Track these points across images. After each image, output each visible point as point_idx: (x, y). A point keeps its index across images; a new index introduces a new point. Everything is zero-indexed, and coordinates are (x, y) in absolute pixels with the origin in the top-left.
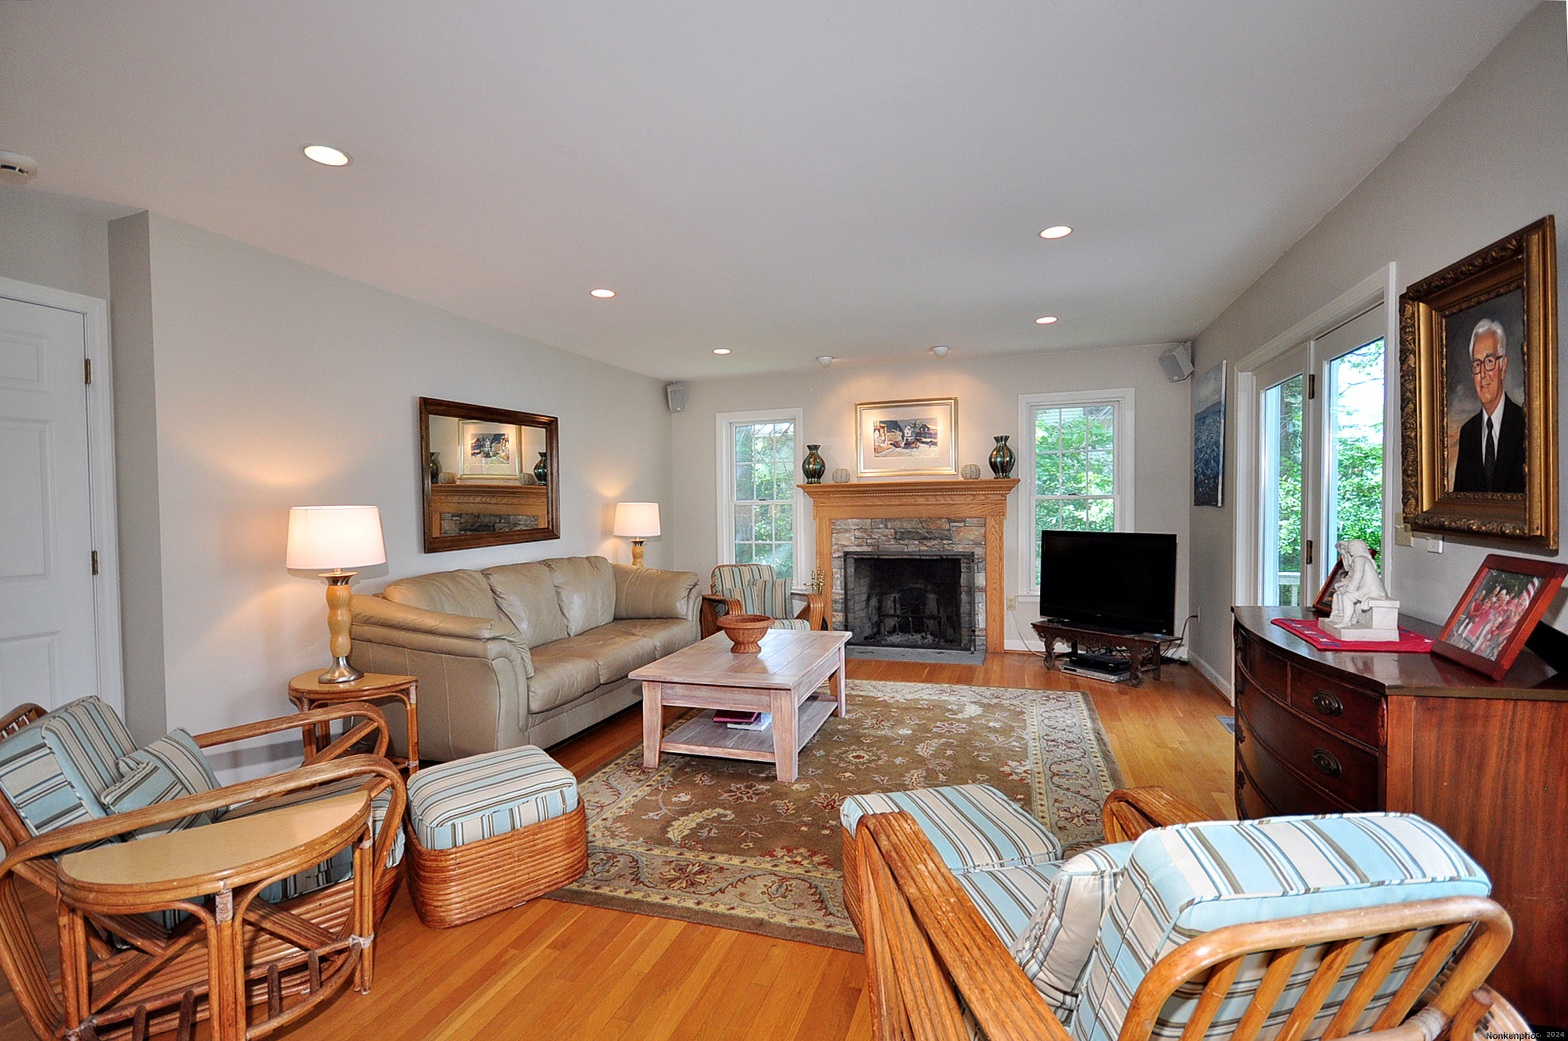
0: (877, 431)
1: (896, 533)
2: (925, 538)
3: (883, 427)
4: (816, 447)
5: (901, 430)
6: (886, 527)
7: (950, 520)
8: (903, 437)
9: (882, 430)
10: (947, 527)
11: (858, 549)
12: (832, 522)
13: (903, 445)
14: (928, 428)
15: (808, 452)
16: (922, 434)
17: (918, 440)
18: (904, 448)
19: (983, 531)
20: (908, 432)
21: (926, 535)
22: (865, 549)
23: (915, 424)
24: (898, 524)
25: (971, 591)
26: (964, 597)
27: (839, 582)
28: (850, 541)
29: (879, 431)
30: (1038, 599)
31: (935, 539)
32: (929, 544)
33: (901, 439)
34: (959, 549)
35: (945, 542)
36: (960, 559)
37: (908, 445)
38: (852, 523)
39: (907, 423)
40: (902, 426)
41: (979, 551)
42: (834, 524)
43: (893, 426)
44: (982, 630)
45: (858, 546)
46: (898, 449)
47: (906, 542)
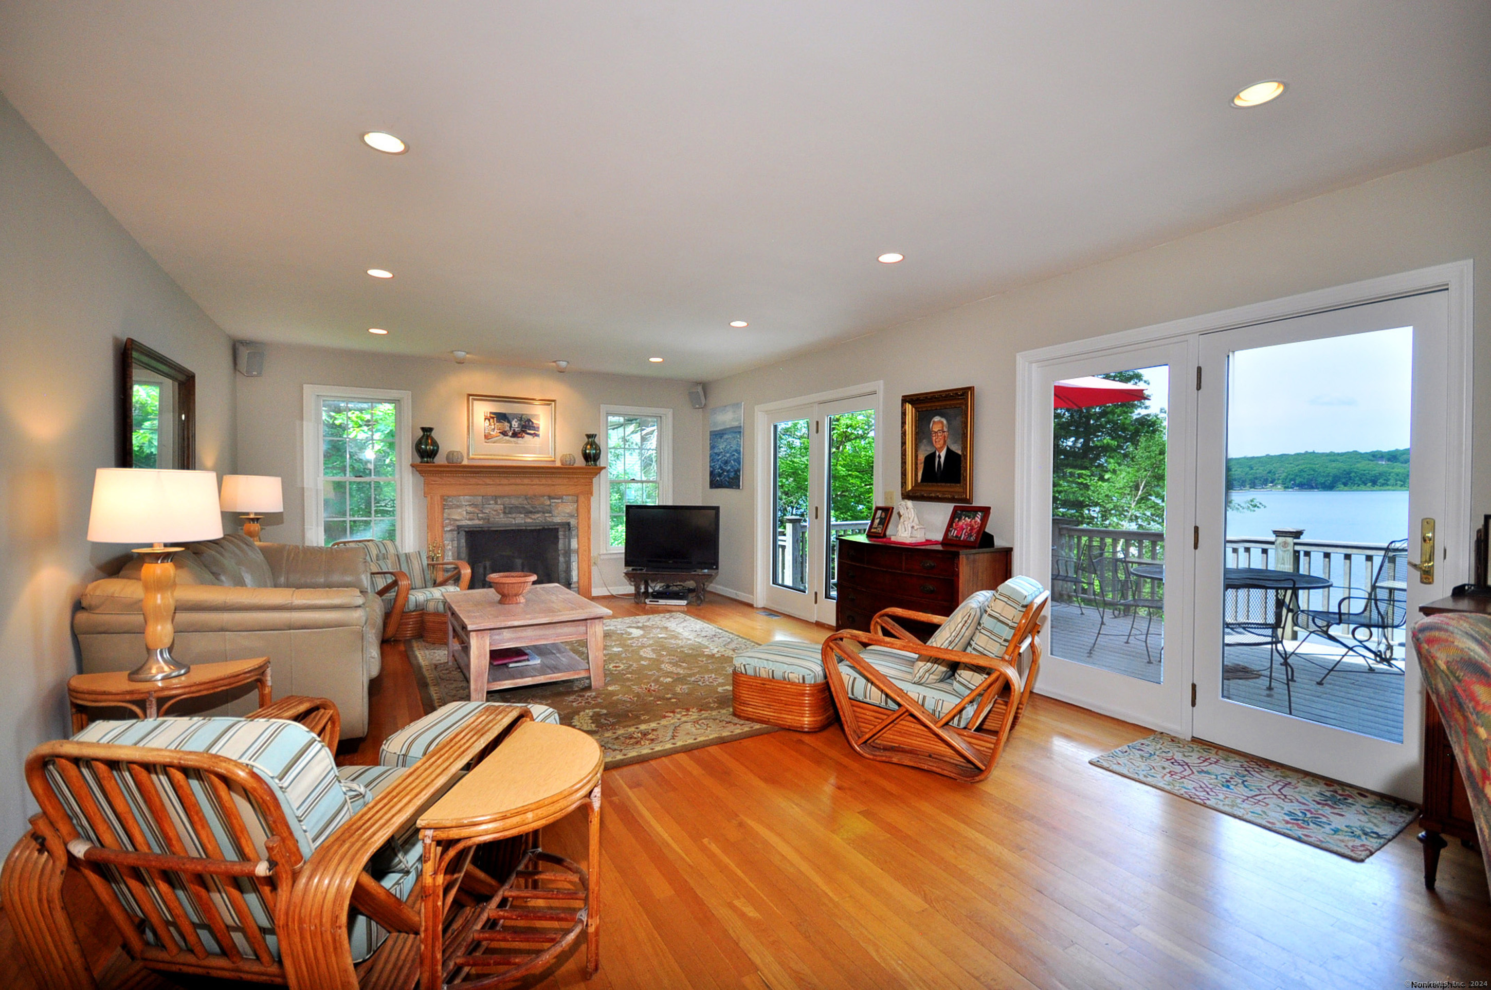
0: (487, 421)
1: (505, 508)
2: (531, 512)
3: (493, 418)
4: (431, 430)
5: (509, 422)
6: (496, 503)
7: (550, 498)
8: (511, 427)
9: (491, 420)
10: (548, 503)
11: (469, 523)
12: (443, 498)
13: (510, 434)
14: (533, 423)
15: (421, 433)
16: (526, 427)
17: (524, 431)
18: (511, 437)
19: (576, 506)
20: (515, 424)
21: (531, 509)
22: (476, 522)
23: (521, 418)
24: (507, 501)
25: (568, 552)
26: (561, 559)
27: (450, 553)
28: (462, 516)
29: (489, 420)
30: (623, 556)
31: (538, 512)
32: (533, 517)
33: (508, 429)
34: (558, 520)
35: (547, 515)
36: (558, 529)
37: (515, 435)
38: (464, 500)
39: (515, 416)
40: (510, 418)
41: (573, 522)
42: (444, 500)
43: (501, 417)
44: (575, 583)
45: (470, 519)
46: (507, 438)
47: (514, 515)
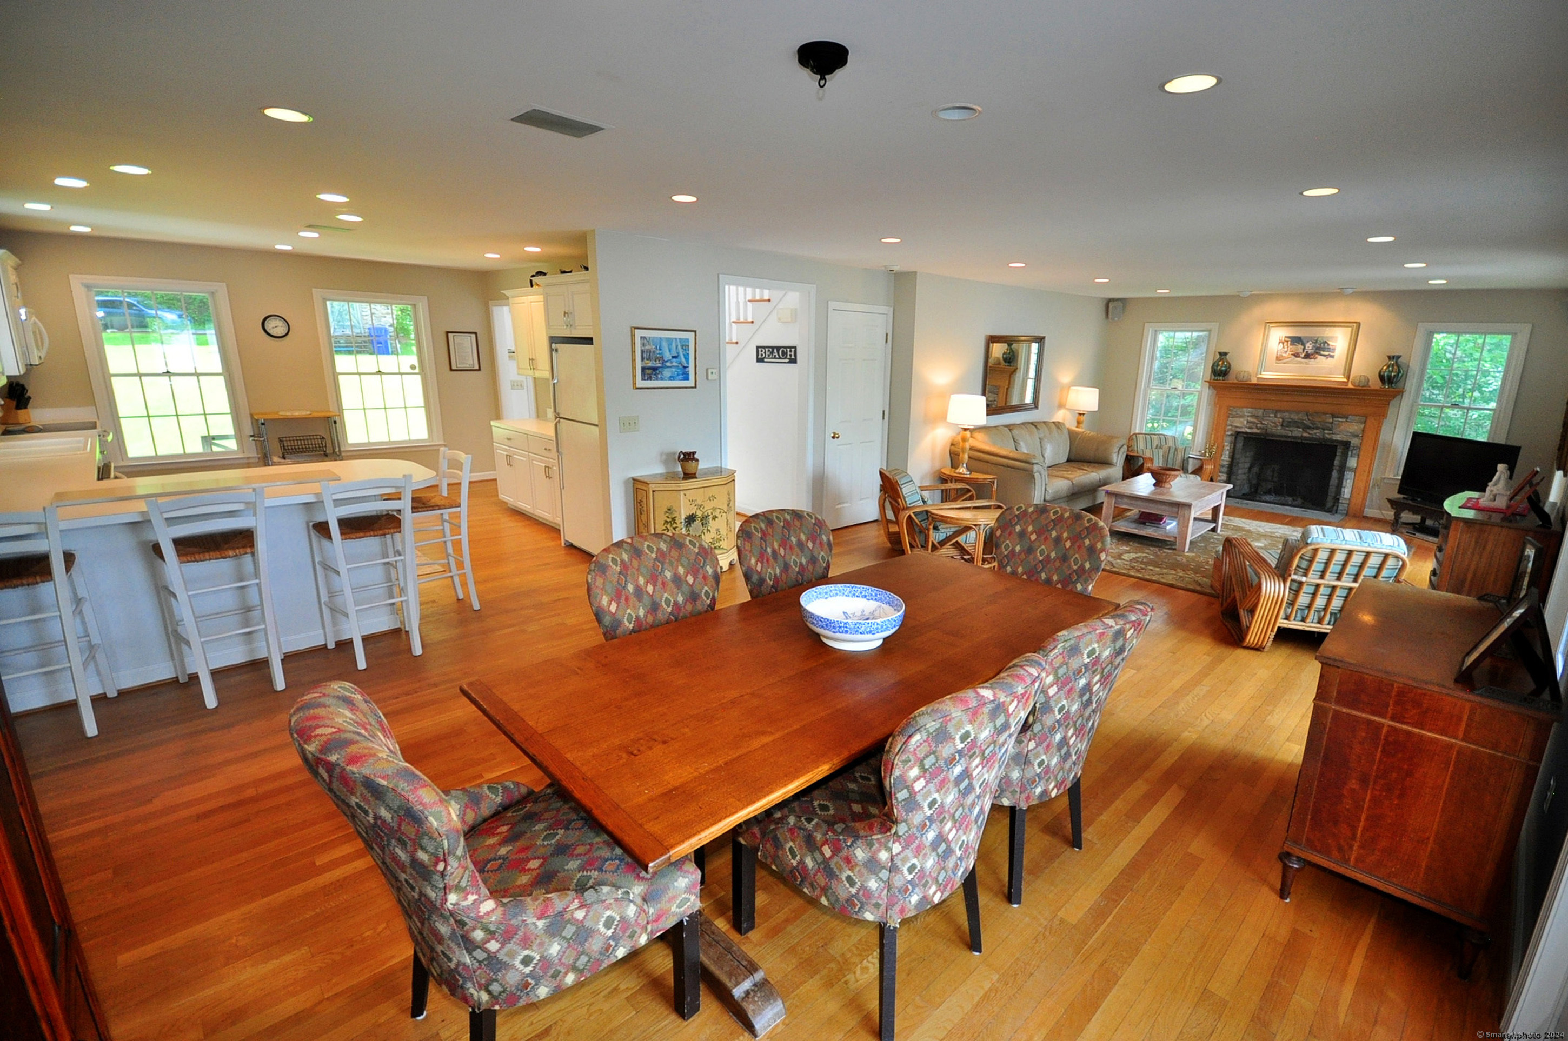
0: (1281, 344)
1: (1283, 421)
2: (1309, 428)
3: (1287, 341)
4: (1226, 354)
5: (1303, 344)
6: (1276, 416)
7: (1333, 416)
8: (1304, 349)
9: (1285, 344)
10: (1331, 420)
11: (1248, 430)
12: (1229, 408)
13: (1303, 355)
14: (1328, 345)
15: (1218, 356)
16: (1321, 348)
17: (1317, 353)
18: (1303, 358)
19: (1362, 426)
20: (1309, 346)
21: (1311, 425)
22: (1255, 431)
23: (1317, 341)
24: (1287, 415)
25: (1343, 469)
26: (1335, 474)
27: (1228, 453)
28: (1242, 423)
29: (1283, 343)
30: (1398, 482)
31: (1317, 428)
32: (1311, 432)
33: (1301, 351)
34: (1338, 437)
35: (1326, 432)
36: (1336, 446)
37: (1307, 356)
38: (1247, 411)
39: (1309, 339)
40: (1305, 341)
41: (1355, 441)
42: (1230, 410)
43: (1296, 340)
44: (1346, 499)
45: (1249, 428)
46: (1298, 359)
47: (1291, 429)
